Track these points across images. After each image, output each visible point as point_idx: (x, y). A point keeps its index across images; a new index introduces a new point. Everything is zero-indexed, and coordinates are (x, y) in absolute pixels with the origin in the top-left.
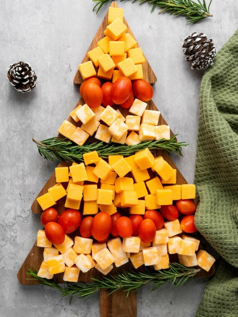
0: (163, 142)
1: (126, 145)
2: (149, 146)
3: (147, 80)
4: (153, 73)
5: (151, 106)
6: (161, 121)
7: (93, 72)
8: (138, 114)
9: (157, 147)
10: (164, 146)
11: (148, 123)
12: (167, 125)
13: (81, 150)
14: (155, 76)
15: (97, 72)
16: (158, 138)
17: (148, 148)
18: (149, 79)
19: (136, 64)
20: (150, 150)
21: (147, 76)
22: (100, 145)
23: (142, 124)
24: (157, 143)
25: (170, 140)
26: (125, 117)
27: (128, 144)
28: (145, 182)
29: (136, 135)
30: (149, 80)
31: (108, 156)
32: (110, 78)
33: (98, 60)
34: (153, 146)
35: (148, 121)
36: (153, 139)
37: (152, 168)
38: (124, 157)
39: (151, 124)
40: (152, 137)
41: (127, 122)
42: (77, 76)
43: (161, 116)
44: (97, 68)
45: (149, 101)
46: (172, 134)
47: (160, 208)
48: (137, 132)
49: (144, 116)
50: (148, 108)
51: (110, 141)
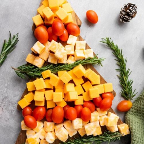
0: (89, 59)
1: (67, 64)
2: (81, 63)
4: (79, 19)
5: (80, 39)
6: (87, 47)
8: (72, 44)
9: (86, 63)
10: (91, 62)
11: (79, 49)
12: (91, 49)
13: (40, 70)
14: (80, 21)
16: (86, 57)
17: (81, 64)
18: (77, 22)
20: (83, 65)
21: (75, 21)
22: (51, 66)
23: (76, 50)
24: (86, 61)
25: (94, 58)
26: (65, 47)
27: (68, 63)
28: (81, 85)
29: (73, 57)
31: (57, 72)
34: (84, 63)
35: (79, 48)
36: (83, 58)
37: (85, 76)
38: (67, 71)
39: (81, 50)
40: (82, 57)
41: (66, 49)
43: (86, 44)
45: (79, 36)
46: (94, 54)
47: (92, 99)
48: (73, 56)
49: (76, 45)
50: (78, 40)
51: (58, 63)
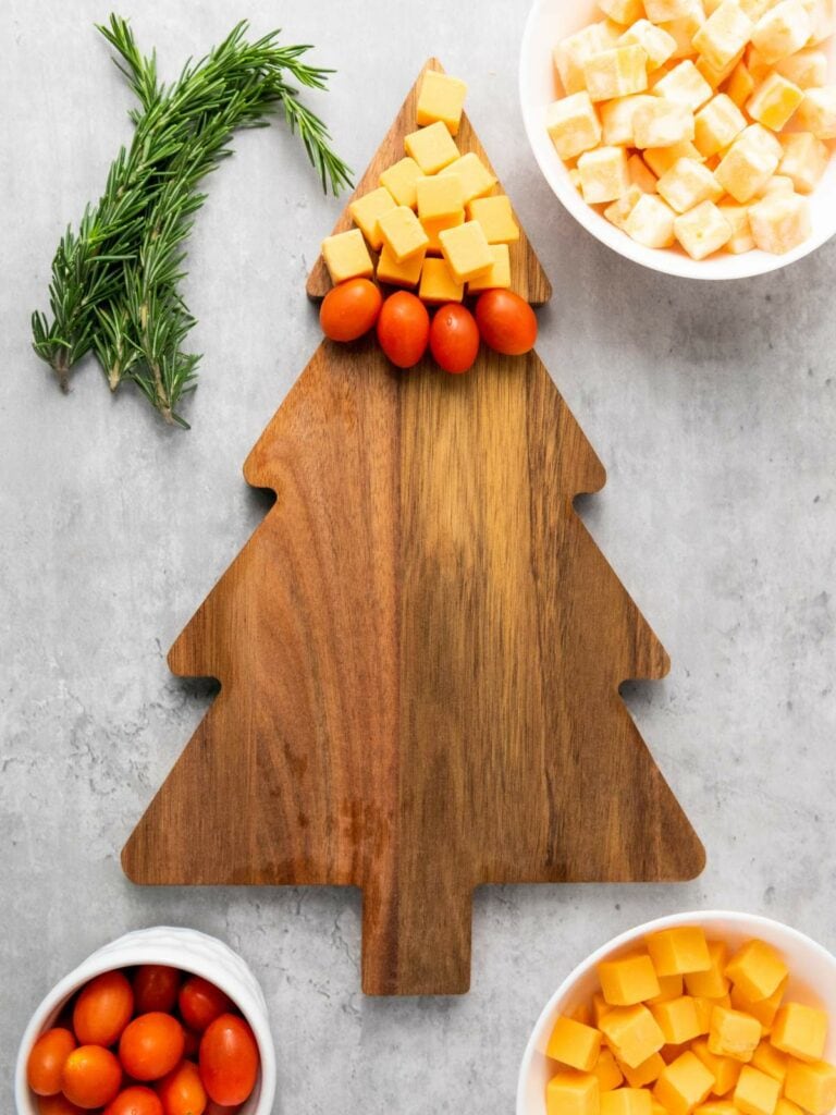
3: (524, 294)
4: (542, 272)
7: (365, 264)
14: (547, 281)
15: (376, 263)
19: (491, 244)
21: (523, 280)
30: (530, 291)
32: (415, 280)
33: (377, 222)
42: (318, 273)
44: (375, 252)
